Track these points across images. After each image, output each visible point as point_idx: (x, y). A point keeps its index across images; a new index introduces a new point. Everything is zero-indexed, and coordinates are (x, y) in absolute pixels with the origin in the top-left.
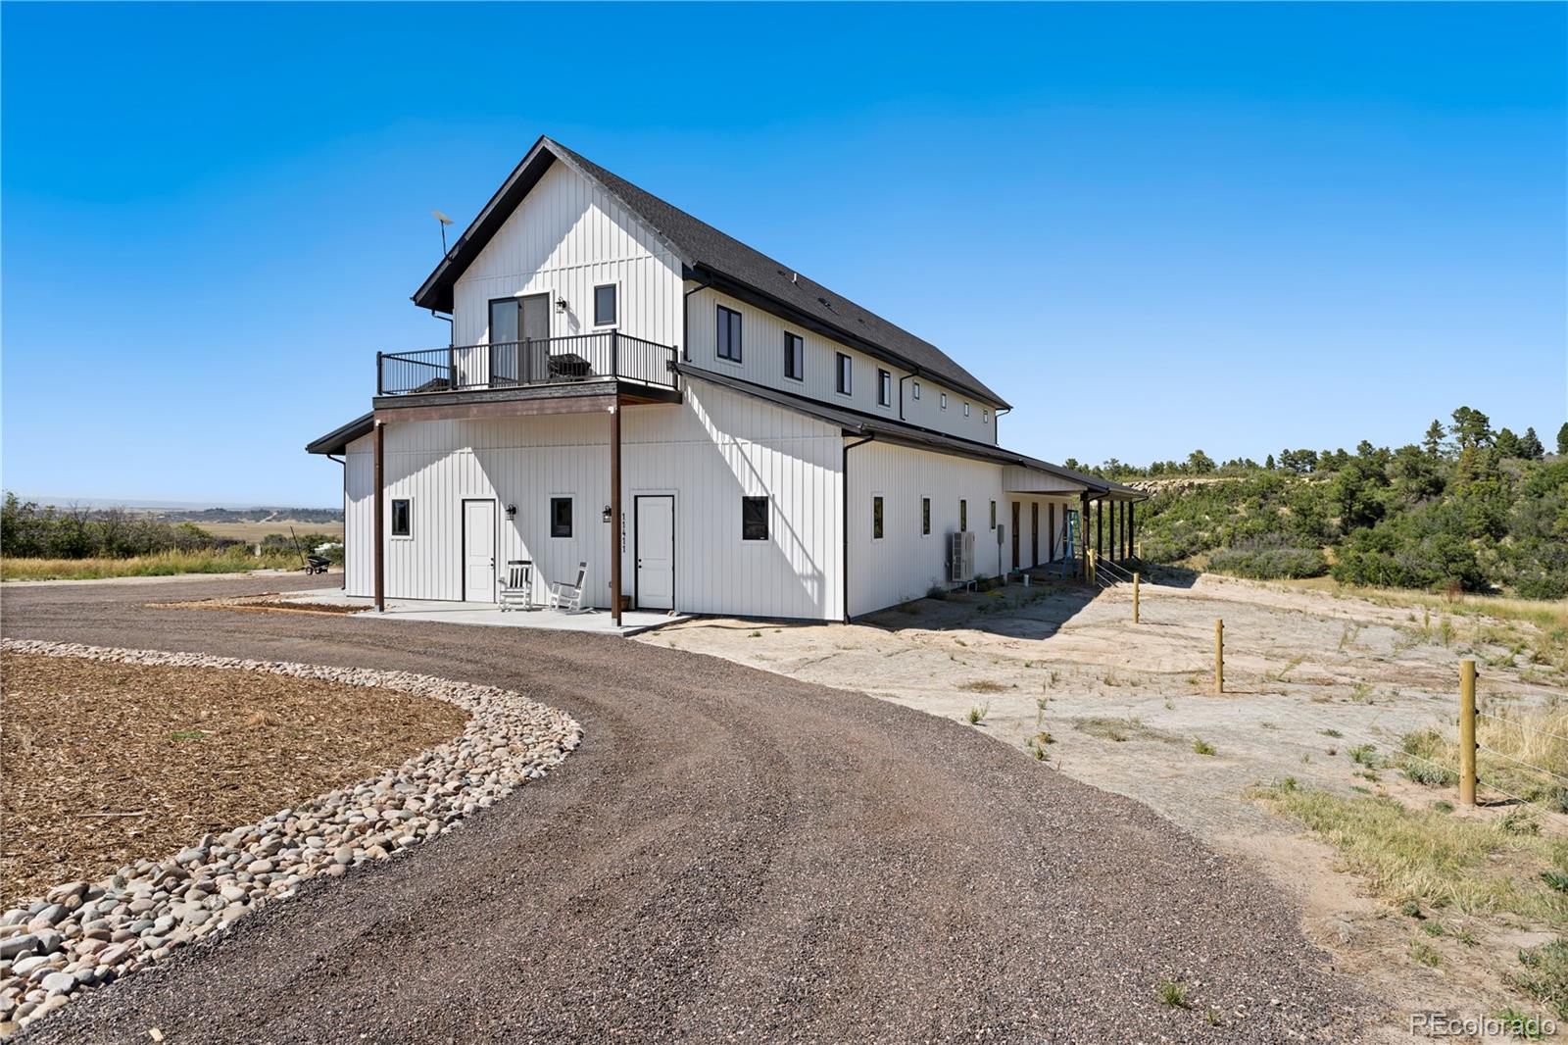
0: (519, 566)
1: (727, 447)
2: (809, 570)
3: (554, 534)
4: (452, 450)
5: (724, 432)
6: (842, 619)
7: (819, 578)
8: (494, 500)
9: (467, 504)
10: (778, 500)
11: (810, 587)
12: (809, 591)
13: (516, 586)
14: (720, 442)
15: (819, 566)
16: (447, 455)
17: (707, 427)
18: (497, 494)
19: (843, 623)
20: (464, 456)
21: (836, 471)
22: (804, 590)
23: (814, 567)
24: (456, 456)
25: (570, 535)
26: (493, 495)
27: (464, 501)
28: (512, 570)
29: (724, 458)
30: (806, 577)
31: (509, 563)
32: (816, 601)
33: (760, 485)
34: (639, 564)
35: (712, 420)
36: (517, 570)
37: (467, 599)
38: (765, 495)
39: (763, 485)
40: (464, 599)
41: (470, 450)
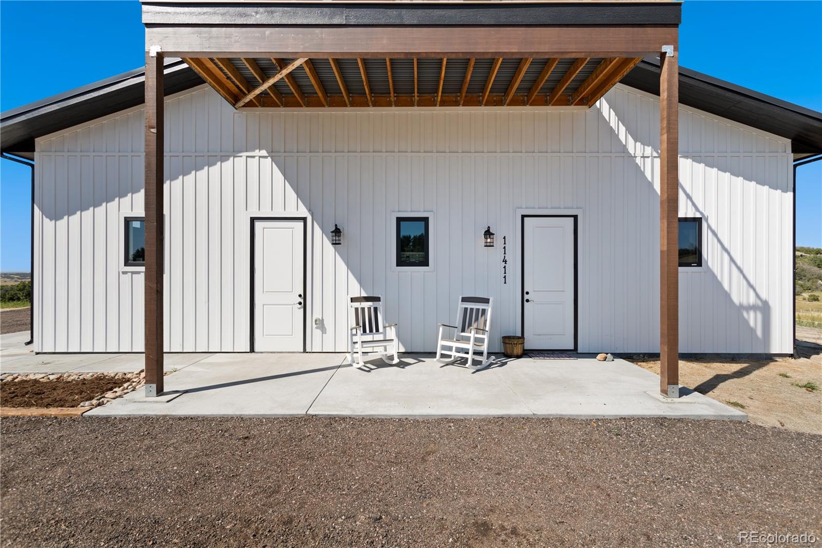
0: (366, 305)
1: (648, 161)
2: (752, 300)
3: (400, 262)
4: (234, 153)
5: (644, 144)
6: (791, 352)
7: (764, 308)
8: (304, 220)
9: (258, 224)
10: (712, 222)
11: (754, 319)
12: (752, 324)
13: (371, 331)
14: (639, 153)
15: (764, 296)
16: (224, 158)
17: (622, 137)
18: (309, 210)
19: (791, 356)
20: (254, 163)
21: (785, 191)
22: (746, 322)
23: (757, 295)
24: (240, 161)
25: (425, 262)
26: (303, 212)
27: (253, 220)
28: (357, 309)
29: (643, 173)
30: (749, 308)
31: (353, 300)
32: (759, 333)
33: (690, 203)
34: (526, 297)
35: (629, 130)
36: (363, 309)
37: (257, 349)
38: (698, 215)
39: (694, 204)
40: (252, 350)
41: (264, 153)
